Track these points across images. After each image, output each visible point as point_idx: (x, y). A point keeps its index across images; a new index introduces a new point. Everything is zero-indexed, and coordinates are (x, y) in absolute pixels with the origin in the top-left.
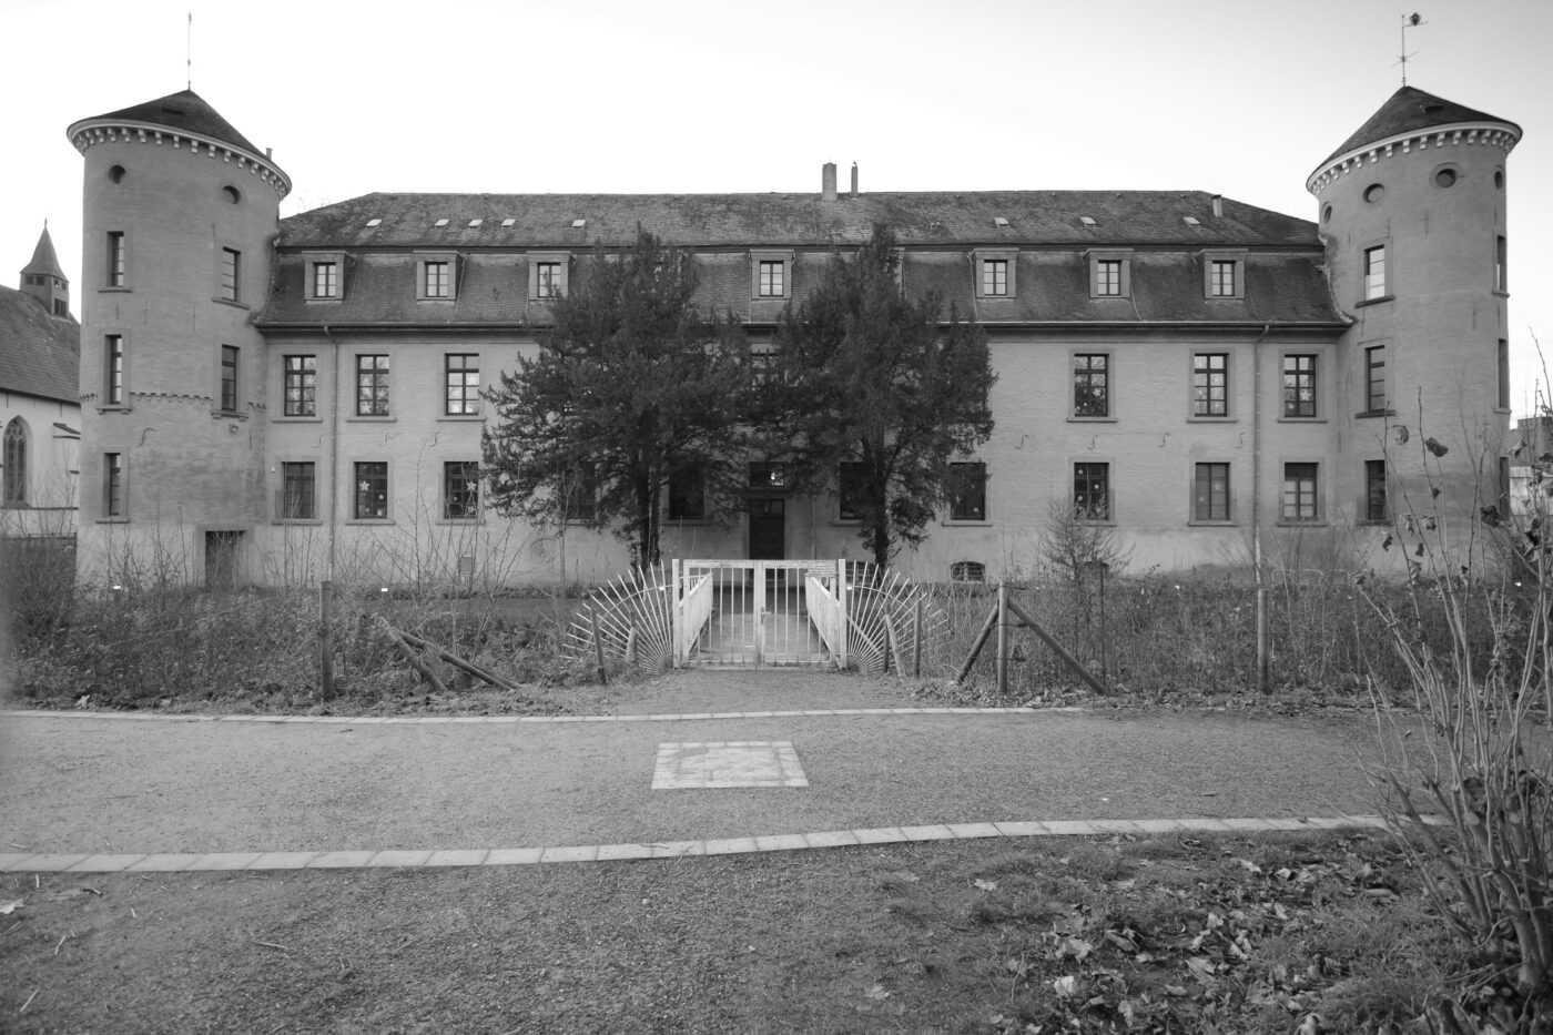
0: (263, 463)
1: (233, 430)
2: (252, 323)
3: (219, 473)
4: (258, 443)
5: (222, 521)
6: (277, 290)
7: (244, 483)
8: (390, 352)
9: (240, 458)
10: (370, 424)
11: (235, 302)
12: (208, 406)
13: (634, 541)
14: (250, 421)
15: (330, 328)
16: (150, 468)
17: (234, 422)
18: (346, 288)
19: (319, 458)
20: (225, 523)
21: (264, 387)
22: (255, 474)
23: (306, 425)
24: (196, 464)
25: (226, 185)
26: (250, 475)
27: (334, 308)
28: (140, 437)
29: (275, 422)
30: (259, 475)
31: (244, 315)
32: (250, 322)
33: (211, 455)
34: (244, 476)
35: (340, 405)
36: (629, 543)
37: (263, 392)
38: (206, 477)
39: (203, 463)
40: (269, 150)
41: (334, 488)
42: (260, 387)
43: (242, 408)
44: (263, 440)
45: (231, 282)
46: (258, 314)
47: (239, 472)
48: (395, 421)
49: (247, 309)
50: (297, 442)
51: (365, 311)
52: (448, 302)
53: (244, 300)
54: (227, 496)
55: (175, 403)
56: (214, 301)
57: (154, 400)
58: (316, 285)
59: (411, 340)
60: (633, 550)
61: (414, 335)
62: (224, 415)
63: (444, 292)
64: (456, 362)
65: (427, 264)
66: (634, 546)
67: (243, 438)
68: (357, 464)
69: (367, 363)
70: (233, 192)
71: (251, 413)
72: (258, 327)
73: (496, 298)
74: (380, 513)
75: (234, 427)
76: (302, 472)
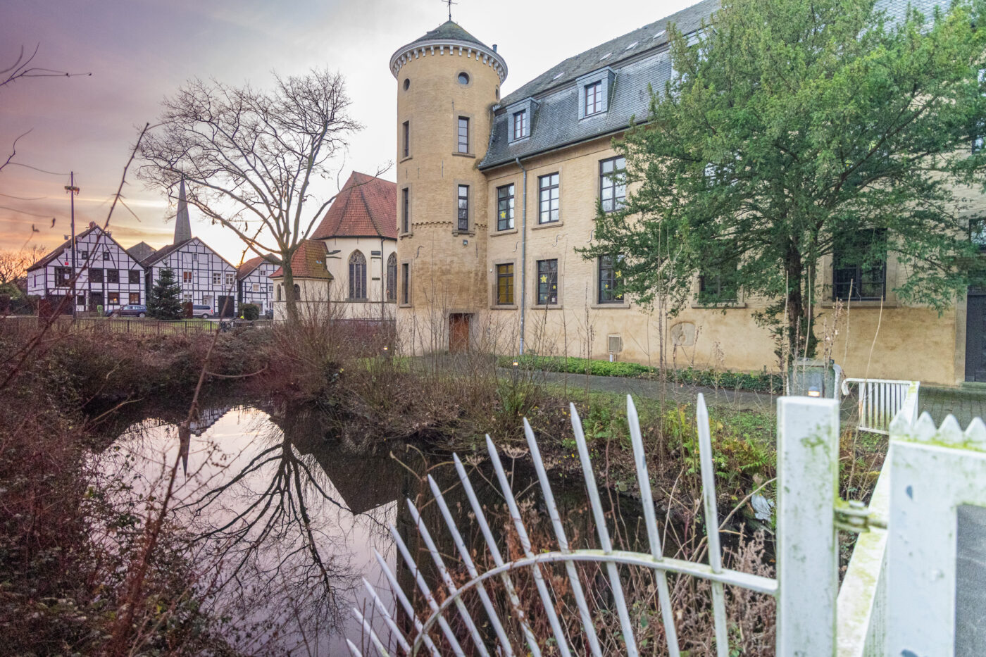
0: (485, 266)
1: (465, 244)
2: (477, 167)
3: (457, 273)
4: (482, 252)
5: (459, 307)
6: (494, 141)
7: (472, 280)
8: (560, 170)
9: (470, 264)
10: (547, 230)
11: (467, 155)
12: (450, 228)
13: (780, 326)
14: (476, 237)
15: (520, 158)
16: (421, 272)
17: (466, 237)
18: (533, 128)
19: (516, 259)
20: (461, 308)
21: (486, 212)
22: (480, 274)
23: (509, 236)
24: (444, 268)
25: (460, 72)
26: (476, 274)
27: (525, 144)
28: (416, 252)
29: (492, 236)
30: (482, 274)
31: (472, 162)
32: (476, 167)
33: (452, 262)
34: (472, 275)
35: (528, 218)
36: (773, 328)
37: (485, 216)
38: (449, 276)
39: (448, 267)
40: (495, 46)
41: (524, 282)
42: (483, 213)
43: (471, 228)
44: (485, 250)
45: (464, 140)
46: (481, 161)
47: (470, 272)
48: (562, 225)
49: (474, 157)
50: (503, 249)
51: (544, 141)
52: (601, 115)
53: (471, 152)
54: (462, 290)
55: (433, 228)
56: (453, 155)
57: (423, 226)
58: (515, 131)
59: (574, 155)
60: (779, 336)
61: (576, 149)
62: (459, 234)
63: (599, 108)
64: (608, 167)
65: (587, 87)
66: (780, 331)
67: (472, 249)
68: (539, 262)
69: (546, 182)
70: (464, 75)
71: (477, 231)
72: (481, 169)
73: (641, 99)
74: (553, 300)
75: (464, 241)
76: (507, 271)
